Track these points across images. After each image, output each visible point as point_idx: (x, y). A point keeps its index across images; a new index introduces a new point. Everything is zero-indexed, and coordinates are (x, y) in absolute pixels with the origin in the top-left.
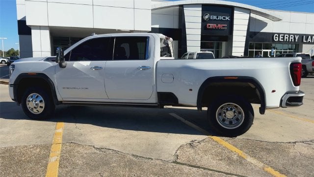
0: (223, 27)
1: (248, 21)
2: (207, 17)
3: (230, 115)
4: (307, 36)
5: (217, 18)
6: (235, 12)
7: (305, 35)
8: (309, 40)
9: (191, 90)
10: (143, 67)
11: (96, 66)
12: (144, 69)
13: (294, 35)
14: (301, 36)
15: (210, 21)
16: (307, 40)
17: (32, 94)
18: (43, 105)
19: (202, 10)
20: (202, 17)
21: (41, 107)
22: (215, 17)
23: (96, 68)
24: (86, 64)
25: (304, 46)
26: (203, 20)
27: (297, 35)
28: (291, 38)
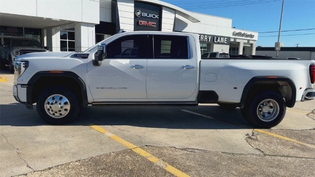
0: (153, 24)
1: (173, 20)
2: (139, 13)
3: (266, 109)
4: (217, 37)
5: (148, 15)
6: (163, 11)
7: (216, 36)
8: (219, 41)
9: (235, 88)
10: (186, 66)
11: (137, 64)
12: (189, 68)
13: (208, 35)
14: (213, 37)
15: (142, 17)
16: (217, 40)
17: (53, 96)
18: (68, 107)
19: (134, 7)
20: (134, 13)
21: (66, 110)
22: (146, 15)
23: (137, 67)
24: (125, 62)
25: (215, 45)
26: (135, 16)
27: (210, 35)
28: (205, 38)
